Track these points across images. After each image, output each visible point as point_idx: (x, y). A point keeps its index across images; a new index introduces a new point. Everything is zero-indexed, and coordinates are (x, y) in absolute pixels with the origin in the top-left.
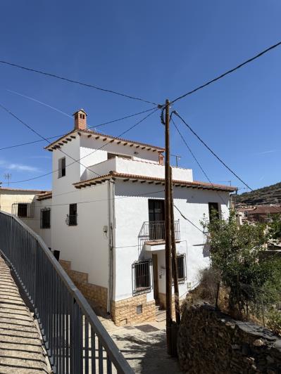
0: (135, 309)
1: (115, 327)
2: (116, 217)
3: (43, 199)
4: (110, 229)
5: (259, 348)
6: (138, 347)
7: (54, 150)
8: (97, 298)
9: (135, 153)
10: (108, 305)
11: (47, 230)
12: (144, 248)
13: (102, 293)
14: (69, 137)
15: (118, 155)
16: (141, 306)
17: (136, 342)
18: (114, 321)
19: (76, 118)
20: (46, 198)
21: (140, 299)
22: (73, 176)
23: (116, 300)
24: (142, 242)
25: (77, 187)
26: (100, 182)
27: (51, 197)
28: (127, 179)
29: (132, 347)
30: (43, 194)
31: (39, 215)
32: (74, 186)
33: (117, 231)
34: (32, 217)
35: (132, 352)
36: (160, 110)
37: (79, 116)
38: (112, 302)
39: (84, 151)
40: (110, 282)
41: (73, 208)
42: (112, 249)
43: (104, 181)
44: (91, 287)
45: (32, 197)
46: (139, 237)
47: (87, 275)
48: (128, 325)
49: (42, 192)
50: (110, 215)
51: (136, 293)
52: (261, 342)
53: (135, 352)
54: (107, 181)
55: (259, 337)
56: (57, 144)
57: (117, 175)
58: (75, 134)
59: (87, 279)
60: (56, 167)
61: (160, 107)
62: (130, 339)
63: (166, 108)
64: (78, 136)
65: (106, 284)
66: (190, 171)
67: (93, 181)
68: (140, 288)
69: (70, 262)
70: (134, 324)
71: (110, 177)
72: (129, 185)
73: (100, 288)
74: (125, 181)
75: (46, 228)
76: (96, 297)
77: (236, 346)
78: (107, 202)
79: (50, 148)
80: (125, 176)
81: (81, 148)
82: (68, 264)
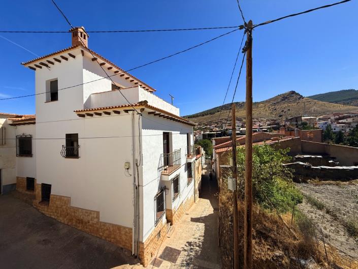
0: (156, 238)
2: (144, 153)
4: (135, 166)
7: (38, 69)
8: (114, 238)
10: (134, 247)
12: (161, 177)
13: (123, 233)
16: (160, 232)
18: (142, 264)
20: (25, 124)
21: (159, 226)
23: (144, 240)
24: (160, 173)
25: (80, 115)
27: (34, 123)
30: (20, 119)
32: (75, 114)
37: (79, 33)
38: (139, 243)
39: (88, 75)
40: (135, 222)
42: (138, 188)
43: (126, 111)
44: (104, 225)
45: (3, 121)
46: (158, 169)
47: (98, 213)
49: (17, 116)
50: (134, 150)
51: (157, 223)
54: (130, 112)
58: (75, 52)
59: (98, 217)
60: (42, 88)
70: (156, 253)
71: (140, 108)
74: (149, 113)
75: (27, 156)
76: (113, 236)
81: (84, 70)
82: (66, 200)
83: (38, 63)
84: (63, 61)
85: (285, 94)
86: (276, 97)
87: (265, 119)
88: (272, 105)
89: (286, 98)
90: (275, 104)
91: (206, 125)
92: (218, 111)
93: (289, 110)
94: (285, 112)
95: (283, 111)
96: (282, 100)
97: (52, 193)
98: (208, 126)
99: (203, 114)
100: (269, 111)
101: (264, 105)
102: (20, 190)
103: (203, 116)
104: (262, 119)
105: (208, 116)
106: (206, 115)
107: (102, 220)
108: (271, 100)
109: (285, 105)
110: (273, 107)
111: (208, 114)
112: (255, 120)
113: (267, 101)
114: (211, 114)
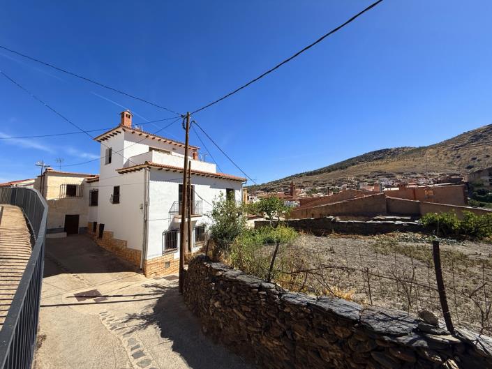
0: (164, 265)
1: (146, 278)
2: (150, 197)
3: (92, 182)
4: (145, 207)
5: (218, 277)
6: (160, 291)
7: (102, 142)
9: (174, 149)
10: (141, 263)
11: (95, 208)
12: (173, 220)
14: (115, 132)
15: (155, 150)
16: (169, 262)
17: (160, 287)
18: (145, 275)
19: (123, 117)
20: (95, 181)
21: (168, 257)
22: (117, 163)
23: (148, 259)
24: (172, 216)
25: (120, 173)
26: (138, 170)
27: (98, 180)
28: (161, 168)
29: (155, 291)
30: (92, 178)
31: (88, 195)
32: (117, 172)
33: (151, 208)
34: (81, 196)
35: (154, 294)
36: (182, 119)
37: (125, 115)
38: (144, 260)
39: (127, 143)
40: (143, 246)
41: (117, 190)
42: (146, 221)
43: (141, 169)
44: (129, 251)
45: (82, 179)
46: (170, 212)
47: (126, 241)
48: (158, 276)
49: (92, 176)
50: (145, 196)
51: (165, 253)
52: (220, 273)
53: (157, 294)
54: (143, 169)
55: (220, 270)
56: (104, 136)
57: (151, 165)
58: (120, 130)
59: (126, 245)
60: (104, 154)
61: (182, 116)
62: (156, 286)
63: (187, 117)
64: (123, 132)
65: (140, 248)
66: (214, 166)
67: (133, 169)
68: (168, 250)
69: (113, 233)
70: (162, 275)
71: (146, 166)
72: (162, 173)
73: (136, 251)
74: (159, 169)
75: (94, 205)
76: (132, 258)
77: (207, 278)
78: (143, 185)
79: (98, 139)
80: (159, 166)
81: (125, 141)
82: (111, 234)
83: (111, 133)
84: (118, 134)
85: (479, 130)
86: (460, 136)
87: (438, 174)
88: (451, 150)
89: (481, 136)
90: (457, 148)
91: (334, 185)
92: (353, 164)
93: (488, 156)
94: (479, 160)
95: (474, 159)
96: (472, 141)
97: (105, 230)
98: (337, 187)
99: (330, 169)
100: (446, 161)
101: (435, 151)
102: (89, 232)
103: (329, 171)
104: (431, 173)
105: (337, 172)
106: (333, 170)
107: (128, 247)
108: (448, 141)
109: (477, 149)
110: (454, 153)
111: (337, 169)
112: (419, 175)
113: (441, 145)
114: (341, 168)
